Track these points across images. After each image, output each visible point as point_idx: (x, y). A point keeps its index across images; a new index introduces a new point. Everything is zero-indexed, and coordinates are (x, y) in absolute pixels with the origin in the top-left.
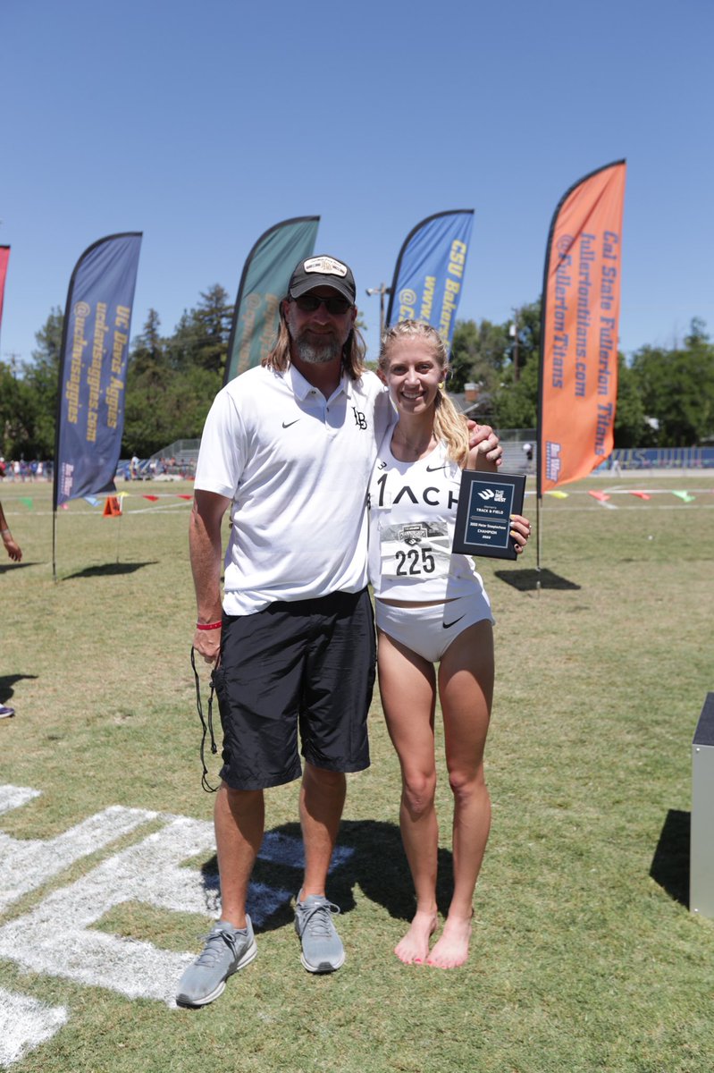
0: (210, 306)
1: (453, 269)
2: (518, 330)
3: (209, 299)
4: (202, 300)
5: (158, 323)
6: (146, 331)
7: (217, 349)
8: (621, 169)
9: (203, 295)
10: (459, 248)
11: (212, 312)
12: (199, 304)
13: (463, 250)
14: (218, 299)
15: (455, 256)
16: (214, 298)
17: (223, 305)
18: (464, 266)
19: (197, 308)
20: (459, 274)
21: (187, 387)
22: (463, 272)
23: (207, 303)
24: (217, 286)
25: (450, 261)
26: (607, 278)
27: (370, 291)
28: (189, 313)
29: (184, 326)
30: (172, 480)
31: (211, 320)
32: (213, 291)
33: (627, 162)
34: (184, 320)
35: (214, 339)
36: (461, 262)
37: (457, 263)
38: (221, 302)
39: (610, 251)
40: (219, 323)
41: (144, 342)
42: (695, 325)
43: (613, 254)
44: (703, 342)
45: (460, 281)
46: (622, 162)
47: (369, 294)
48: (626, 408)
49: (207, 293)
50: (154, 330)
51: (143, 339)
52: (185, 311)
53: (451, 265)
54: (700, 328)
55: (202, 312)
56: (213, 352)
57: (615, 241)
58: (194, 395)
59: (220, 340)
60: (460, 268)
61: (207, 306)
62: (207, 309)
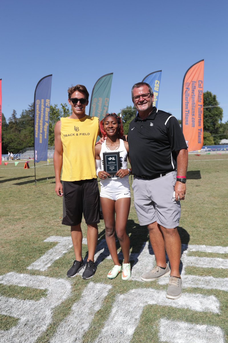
1: (156, 89)
2: (122, 115)
4: (29, 107)
5: (16, 114)
6: (12, 116)
8: (202, 62)
10: (157, 82)
12: (28, 108)
13: (159, 83)
15: (156, 85)
16: (33, 107)
18: (159, 88)
19: (28, 110)
20: (158, 90)
22: (159, 90)
23: (31, 108)
25: (155, 87)
26: (200, 93)
28: (24, 111)
29: (23, 115)
31: (32, 113)
32: (33, 105)
33: (204, 60)
34: (23, 113)
36: (158, 87)
37: (157, 87)
39: (200, 86)
41: (12, 119)
43: (201, 86)
45: (158, 92)
46: (203, 60)
50: (15, 116)
51: (12, 118)
52: (23, 110)
53: (155, 88)
55: (29, 111)
57: (202, 83)
60: (158, 88)
61: (31, 109)
62: (31, 110)
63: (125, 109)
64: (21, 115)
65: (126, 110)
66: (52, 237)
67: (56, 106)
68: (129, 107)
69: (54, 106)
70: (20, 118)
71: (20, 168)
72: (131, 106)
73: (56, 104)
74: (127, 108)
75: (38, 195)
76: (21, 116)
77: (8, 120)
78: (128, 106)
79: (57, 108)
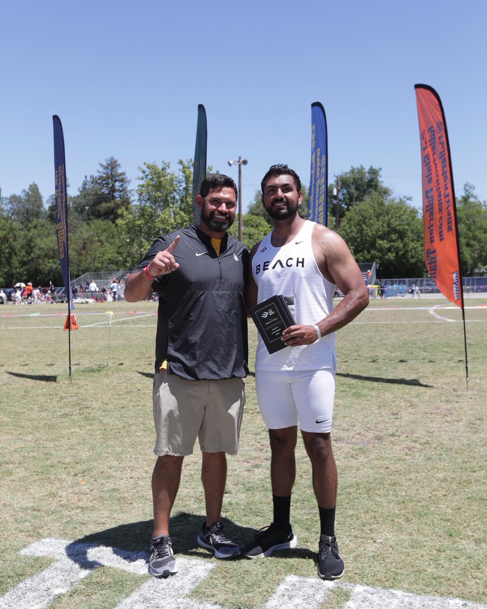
0: (107, 174)
2: (338, 191)
3: (106, 168)
4: (101, 169)
7: (112, 204)
9: (101, 165)
11: (108, 178)
12: (98, 172)
14: (112, 168)
16: (110, 167)
17: (117, 172)
19: (96, 175)
21: (91, 233)
23: (105, 171)
24: (112, 158)
27: (231, 162)
28: (89, 179)
29: (84, 188)
30: (87, 302)
31: (107, 184)
32: (109, 162)
34: (85, 184)
35: (110, 197)
38: (115, 170)
40: (113, 185)
42: (467, 188)
44: (472, 200)
47: (230, 165)
48: (420, 248)
49: (105, 164)
52: (86, 177)
54: (470, 190)
55: (100, 178)
56: (109, 208)
58: (97, 238)
59: (114, 197)
61: (104, 173)
62: (104, 175)
63: (346, 174)
64: (81, 189)
65: (348, 175)
66: (47, 540)
67: (167, 166)
68: (358, 169)
69: (160, 167)
70: (78, 197)
71: (55, 327)
72: (362, 166)
73: (166, 162)
74: (352, 172)
75: (67, 410)
76: (81, 192)
77: (48, 200)
78: (355, 167)
79: (168, 171)
